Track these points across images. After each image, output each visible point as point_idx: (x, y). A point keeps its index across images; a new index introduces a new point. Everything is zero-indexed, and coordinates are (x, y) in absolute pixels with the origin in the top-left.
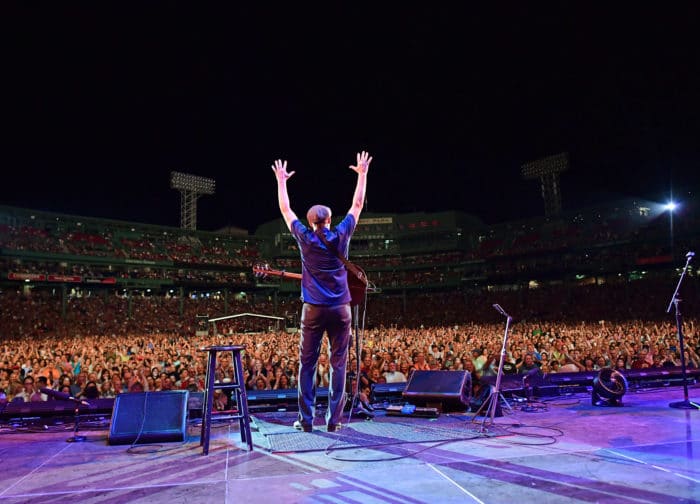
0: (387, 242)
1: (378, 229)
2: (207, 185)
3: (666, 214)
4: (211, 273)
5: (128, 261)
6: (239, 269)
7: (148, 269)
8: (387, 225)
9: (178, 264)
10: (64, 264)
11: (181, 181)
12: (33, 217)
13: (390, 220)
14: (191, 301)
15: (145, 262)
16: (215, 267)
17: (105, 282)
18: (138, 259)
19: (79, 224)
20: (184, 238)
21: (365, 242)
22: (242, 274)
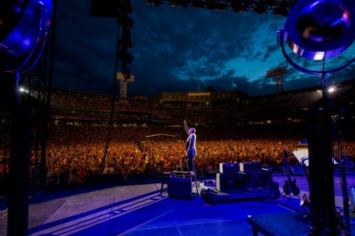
0: (207, 103)
1: (204, 97)
2: (131, 78)
4: (133, 116)
5: (100, 111)
6: (145, 114)
7: (108, 114)
8: (208, 96)
9: (121, 112)
10: (73, 112)
11: (120, 76)
13: (209, 94)
15: (107, 111)
16: (135, 113)
17: (91, 119)
18: (104, 109)
20: (122, 101)
21: (198, 103)
22: (146, 116)
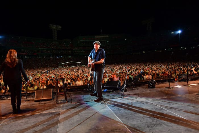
0: (107, 42)
1: (105, 39)
2: (59, 27)
3: (178, 34)
5: (39, 48)
6: (69, 50)
7: (45, 51)
10: (23, 50)
11: (52, 27)
12: (13, 37)
13: (108, 36)
14: (57, 58)
15: (44, 49)
16: (63, 50)
17: (34, 54)
18: (42, 48)
19: (26, 39)
20: (54, 42)
21: (101, 42)
